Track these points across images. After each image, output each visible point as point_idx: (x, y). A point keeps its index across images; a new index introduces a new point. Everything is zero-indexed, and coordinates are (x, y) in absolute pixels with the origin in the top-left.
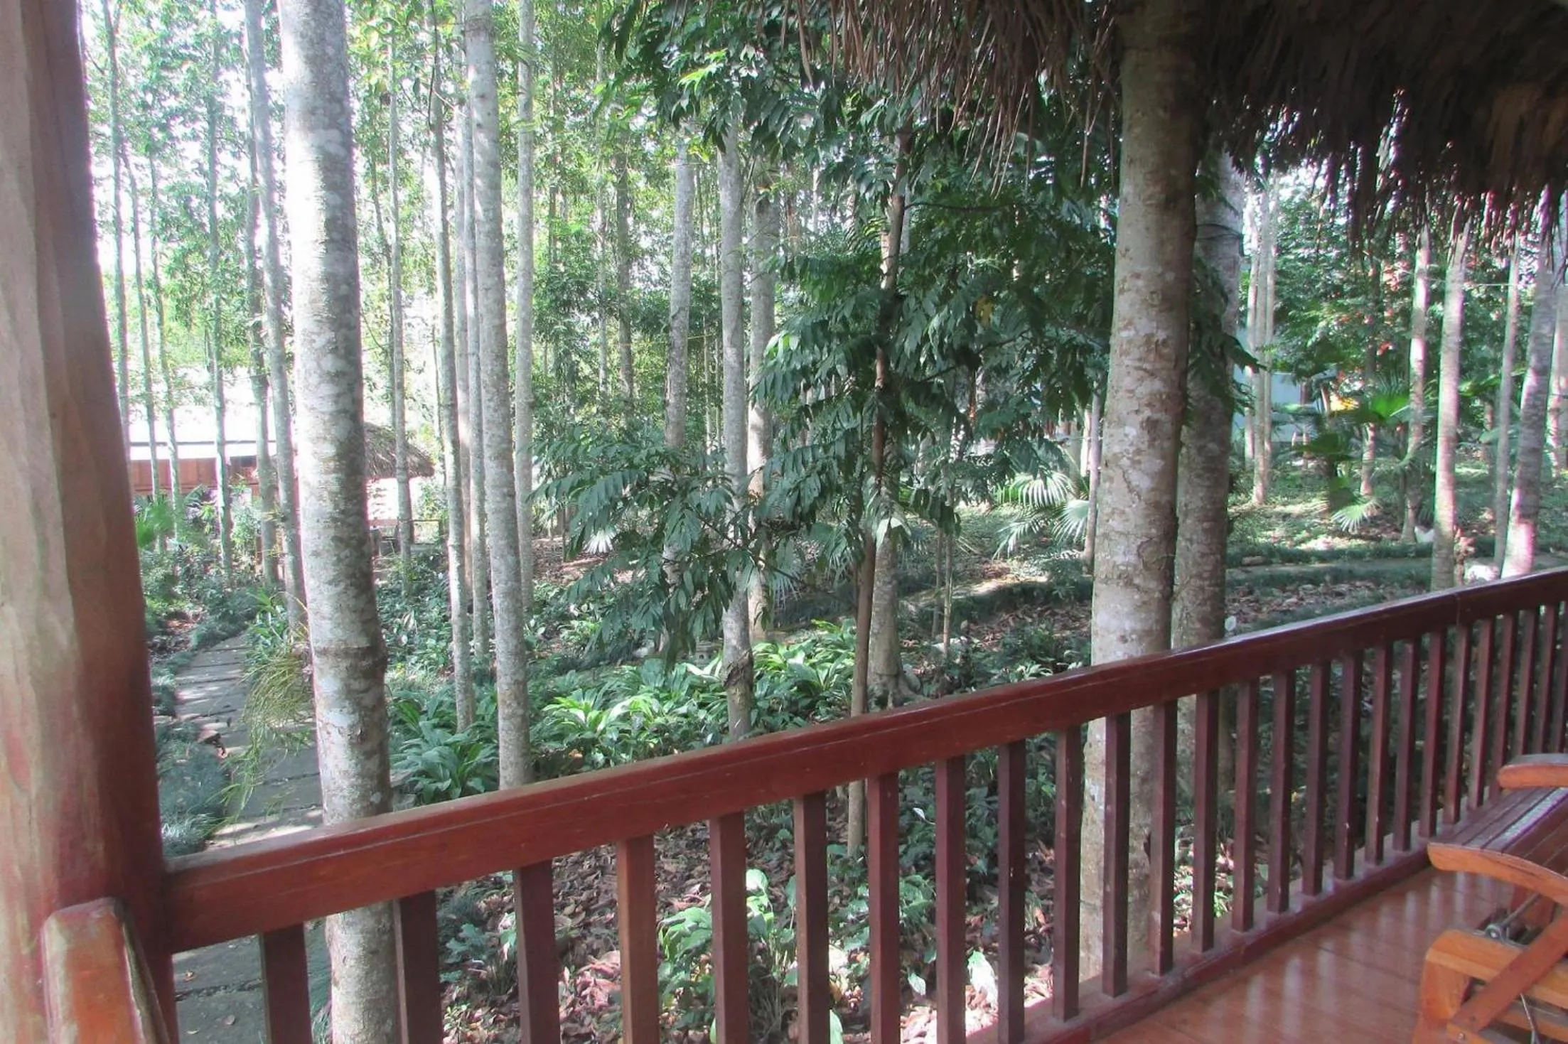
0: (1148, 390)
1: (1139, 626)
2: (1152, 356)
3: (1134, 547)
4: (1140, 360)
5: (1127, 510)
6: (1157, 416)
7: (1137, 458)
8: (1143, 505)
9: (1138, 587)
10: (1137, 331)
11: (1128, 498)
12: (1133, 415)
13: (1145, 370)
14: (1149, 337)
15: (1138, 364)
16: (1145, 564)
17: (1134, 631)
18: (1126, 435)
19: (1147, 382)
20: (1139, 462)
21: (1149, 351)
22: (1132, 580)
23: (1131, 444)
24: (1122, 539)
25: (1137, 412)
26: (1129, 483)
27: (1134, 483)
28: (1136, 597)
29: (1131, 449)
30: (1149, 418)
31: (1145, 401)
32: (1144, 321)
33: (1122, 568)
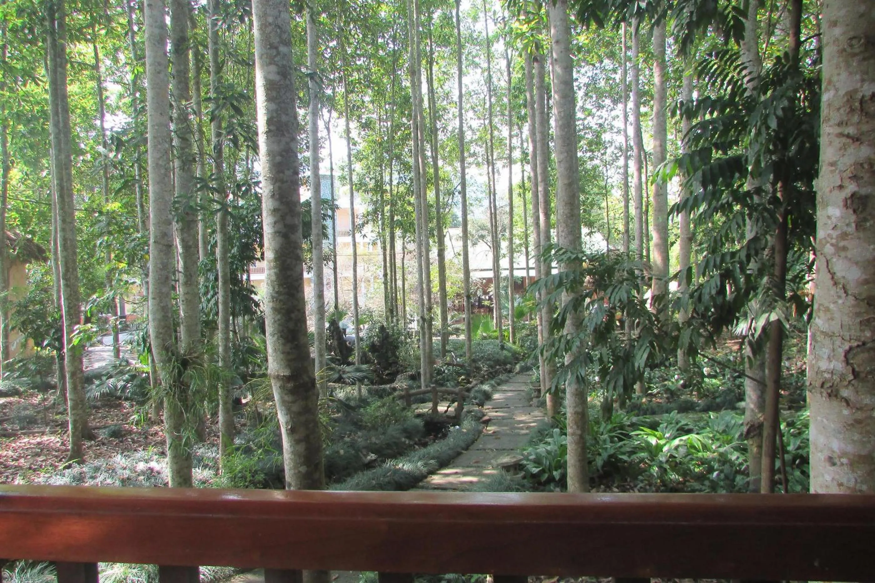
0: (852, 161)
1: (850, 448)
2: (856, 118)
3: (841, 352)
4: (840, 124)
5: (832, 306)
6: (864, 191)
7: (842, 244)
8: (851, 300)
9: (847, 402)
10: (837, 90)
11: (832, 292)
12: (836, 192)
13: (848, 136)
14: (851, 95)
15: (838, 130)
16: (855, 374)
17: (844, 454)
18: (829, 217)
19: (851, 150)
20: (844, 249)
21: (852, 110)
22: (837, 391)
23: (835, 228)
24: (827, 341)
25: (841, 187)
26: (833, 275)
27: (839, 275)
28: (846, 412)
29: (835, 234)
30: (853, 195)
31: (848, 174)
32: (844, 75)
33: (827, 375)
